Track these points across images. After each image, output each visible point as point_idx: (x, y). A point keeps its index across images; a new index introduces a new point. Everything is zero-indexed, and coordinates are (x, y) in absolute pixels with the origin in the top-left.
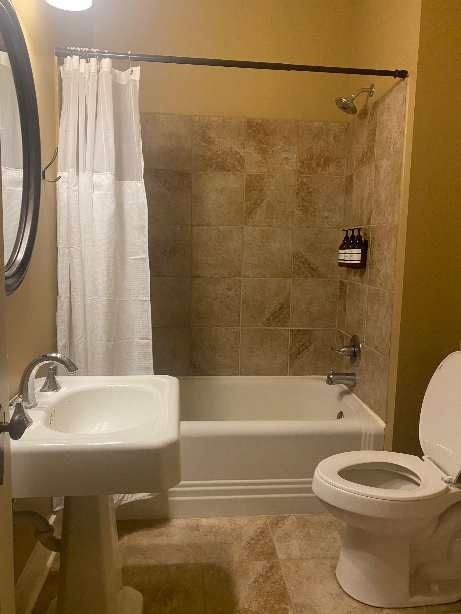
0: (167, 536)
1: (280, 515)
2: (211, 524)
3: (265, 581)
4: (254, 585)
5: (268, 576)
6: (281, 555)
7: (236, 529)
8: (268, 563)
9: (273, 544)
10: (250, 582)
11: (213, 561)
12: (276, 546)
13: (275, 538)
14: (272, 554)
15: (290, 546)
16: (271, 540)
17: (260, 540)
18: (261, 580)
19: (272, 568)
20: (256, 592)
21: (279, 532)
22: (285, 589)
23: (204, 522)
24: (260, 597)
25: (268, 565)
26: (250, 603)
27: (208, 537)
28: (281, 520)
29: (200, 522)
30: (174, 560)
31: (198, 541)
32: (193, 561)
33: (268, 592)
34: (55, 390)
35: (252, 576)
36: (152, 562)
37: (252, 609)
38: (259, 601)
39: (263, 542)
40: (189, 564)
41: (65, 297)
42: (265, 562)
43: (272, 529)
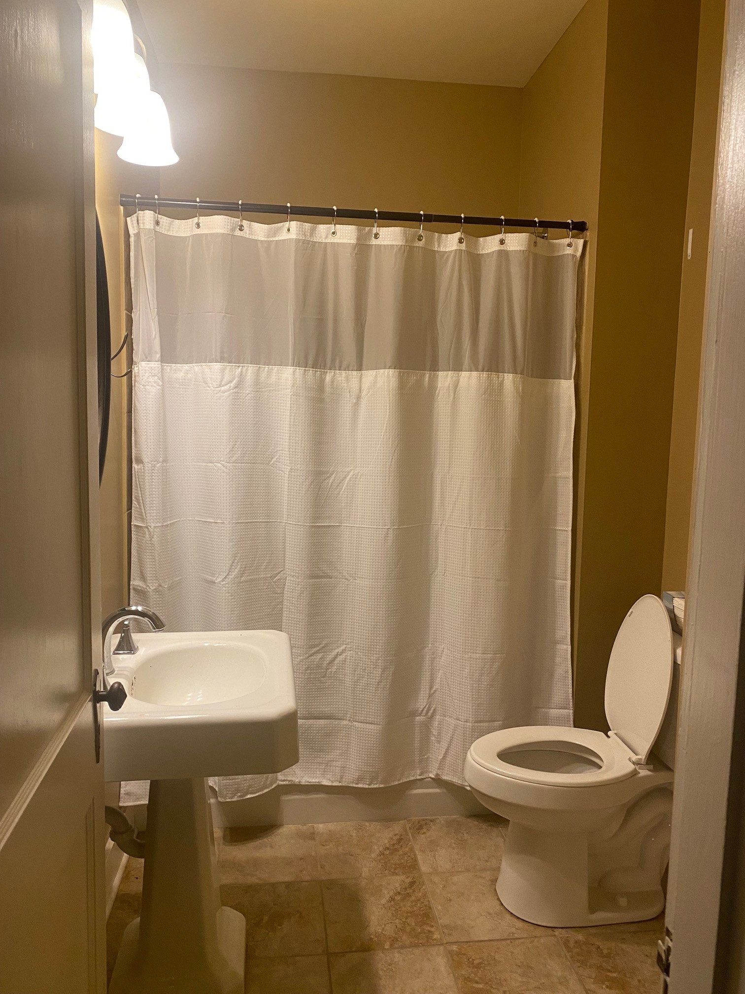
0: (271, 847)
1: (424, 818)
2: (330, 831)
3: (403, 900)
4: (389, 904)
5: (408, 893)
6: (424, 868)
7: (365, 836)
8: (407, 878)
9: (415, 855)
10: (384, 901)
11: (334, 877)
12: (419, 857)
13: (417, 848)
14: (414, 866)
15: (437, 856)
16: (412, 849)
17: (397, 850)
18: (398, 898)
19: (412, 884)
20: (392, 913)
21: (422, 839)
22: (430, 908)
23: (321, 827)
24: (397, 918)
25: (408, 881)
26: (383, 926)
27: (328, 847)
28: (426, 824)
29: (315, 829)
30: (283, 876)
31: (313, 854)
32: (308, 878)
33: (407, 913)
35: (387, 894)
36: (252, 880)
37: (386, 933)
38: (396, 923)
39: (401, 852)
40: (302, 882)
42: (403, 877)
43: (414, 837)
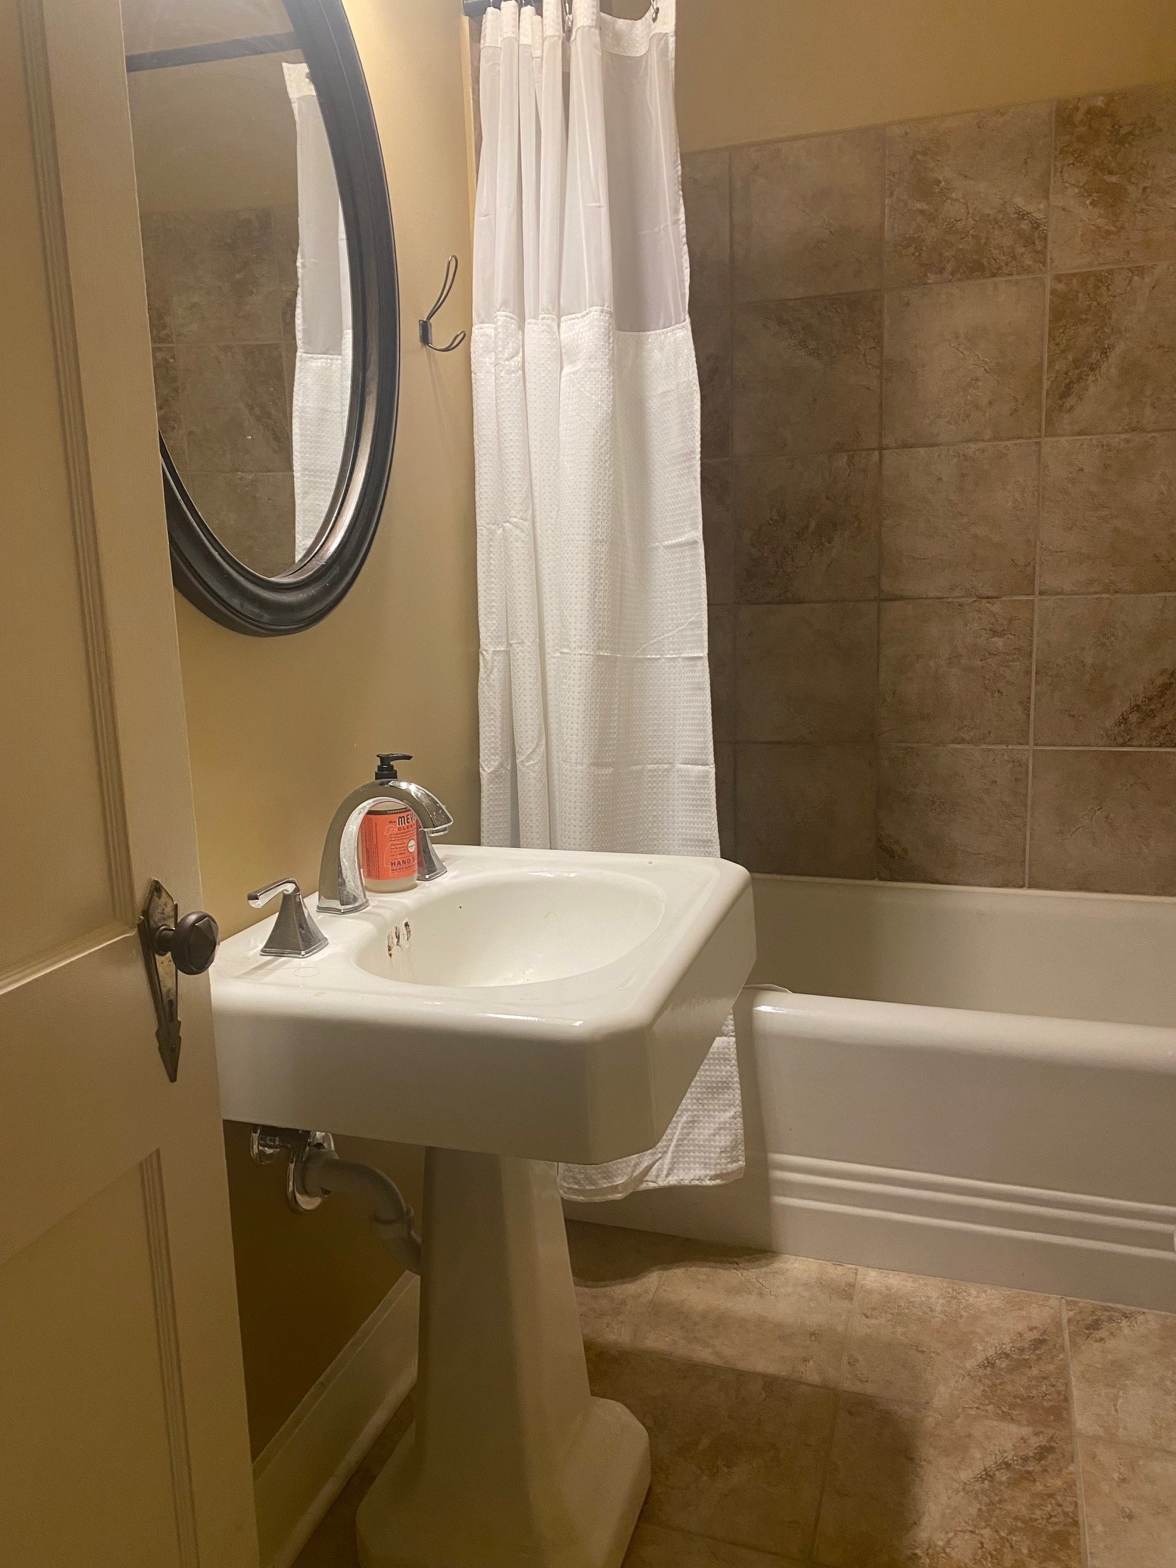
0: (761, 1294)
1: (1110, 1305)
2: (889, 1289)
3: (1013, 1483)
4: (977, 1486)
5: (1028, 1472)
6: (1083, 1421)
7: (961, 1316)
8: (1037, 1434)
9: (1067, 1385)
10: (965, 1475)
11: (870, 1389)
12: (1075, 1392)
13: (1075, 1369)
14: (1058, 1411)
15: (1120, 1401)
16: (1063, 1371)
17: (1026, 1364)
18: (1003, 1476)
19: (1043, 1452)
20: (980, 1510)
21: (1092, 1353)
22: (1076, 1523)
23: (872, 1279)
24: (988, 1525)
25: (1035, 1442)
26: (951, 1535)
27: (873, 1321)
28: (1110, 1319)
29: (859, 1277)
30: (764, 1363)
31: (840, 1328)
32: (815, 1378)
33: (1016, 1519)
34: (427, 877)
35: (979, 1459)
36: (704, 1354)
37: (953, 1554)
38: (982, 1535)
39: (1035, 1372)
40: (801, 1383)
41: (495, 653)
42: (1026, 1431)
43: (1073, 1343)
